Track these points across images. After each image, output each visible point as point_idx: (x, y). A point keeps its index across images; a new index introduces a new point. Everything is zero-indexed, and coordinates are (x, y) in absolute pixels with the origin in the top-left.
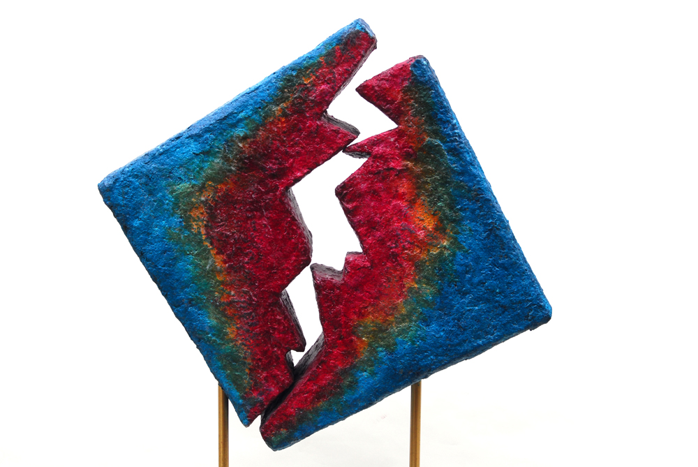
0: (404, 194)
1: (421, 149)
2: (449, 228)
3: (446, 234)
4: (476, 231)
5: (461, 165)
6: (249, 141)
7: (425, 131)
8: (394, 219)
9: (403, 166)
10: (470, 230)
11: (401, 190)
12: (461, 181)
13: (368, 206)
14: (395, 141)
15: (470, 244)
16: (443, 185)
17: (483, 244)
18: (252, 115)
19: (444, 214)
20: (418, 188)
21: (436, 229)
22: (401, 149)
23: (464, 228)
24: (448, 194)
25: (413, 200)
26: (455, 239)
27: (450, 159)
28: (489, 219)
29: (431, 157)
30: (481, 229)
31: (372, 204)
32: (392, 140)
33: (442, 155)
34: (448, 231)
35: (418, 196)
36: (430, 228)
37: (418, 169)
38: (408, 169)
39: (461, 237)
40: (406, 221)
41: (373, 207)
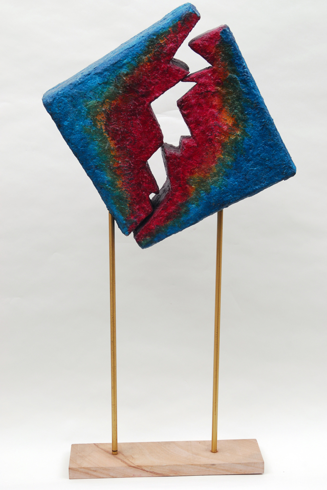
0: (216, 105)
1: (226, 80)
2: (240, 125)
3: (239, 128)
4: (256, 126)
5: (248, 89)
6: (129, 76)
7: (228, 70)
8: (210, 119)
9: (216, 89)
10: (253, 126)
11: (214, 103)
12: (248, 98)
13: (196, 112)
14: (211, 75)
15: (252, 133)
16: (237, 100)
17: (259, 133)
18: (131, 61)
19: (238, 116)
20: (224, 102)
21: (234, 125)
22: (214, 80)
23: (249, 124)
24: (240, 105)
25: (221, 109)
26: (244, 130)
27: (242, 86)
28: (263, 119)
29: (231, 85)
30: (258, 125)
31: (198, 111)
32: (209, 75)
33: (237, 84)
34: (240, 126)
35: (223, 106)
36: (230, 124)
37: (224, 91)
38: (218, 91)
39: (247, 130)
40: (217, 120)
41: (199, 113)
